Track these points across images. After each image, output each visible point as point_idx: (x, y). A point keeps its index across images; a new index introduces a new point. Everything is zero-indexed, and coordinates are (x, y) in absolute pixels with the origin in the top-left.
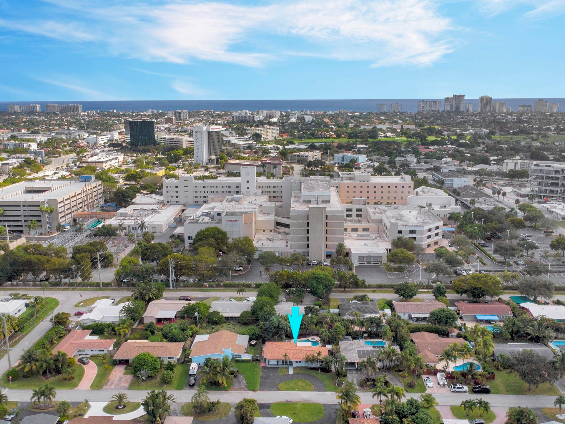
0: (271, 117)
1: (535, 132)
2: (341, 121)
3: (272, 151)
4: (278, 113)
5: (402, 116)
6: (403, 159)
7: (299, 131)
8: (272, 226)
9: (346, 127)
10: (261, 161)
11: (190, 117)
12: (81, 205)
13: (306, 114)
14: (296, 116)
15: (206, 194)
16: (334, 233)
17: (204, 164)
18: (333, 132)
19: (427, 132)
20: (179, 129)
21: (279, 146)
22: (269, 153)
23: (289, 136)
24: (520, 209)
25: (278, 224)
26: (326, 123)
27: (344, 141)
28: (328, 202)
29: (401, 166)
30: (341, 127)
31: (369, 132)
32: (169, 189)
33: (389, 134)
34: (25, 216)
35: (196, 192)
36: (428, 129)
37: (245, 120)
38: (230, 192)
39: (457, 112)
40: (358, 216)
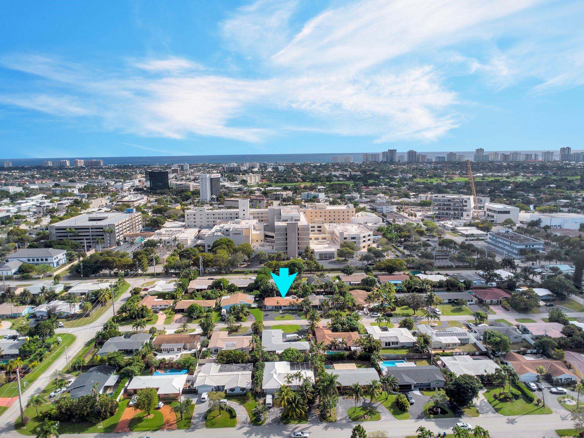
0: (253, 168)
1: (444, 176)
2: (306, 169)
3: (256, 192)
4: (258, 165)
5: (351, 166)
6: (350, 195)
7: (275, 177)
8: (263, 238)
9: (309, 174)
10: (250, 198)
11: (190, 168)
13: (279, 165)
14: (272, 166)
15: (215, 220)
16: (303, 239)
17: (208, 202)
18: (300, 178)
19: (369, 177)
20: (184, 177)
21: (261, 188)
22: (255, 193)
23: (268, 181)
24: (424, 224)
25: (266, 236)
26: (294, 171)
27: (308, 184)
28: (299, 220)
29: (348, 200)
30: (306, 174)
31: (327, 177)
32: (189, 216)
33: (341, 179)
35: (208, 218)
36: (369, 174)
37: (233, 170)
38: (231, 218)
39: (392, 162)
40: (318, 231)
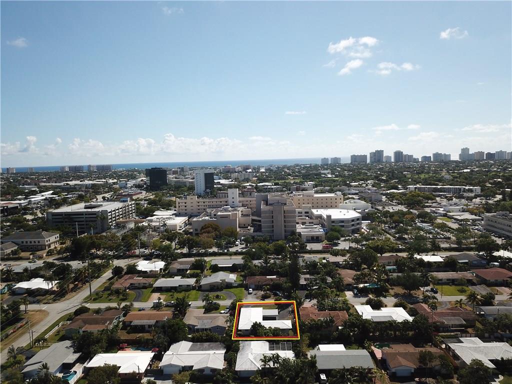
5: (340, 166)
8: (250, 222)
9: (299, 173)
11: (190, 170)
12: (121, 216)
14: (265, 168)
16: (290, 222)
17: (202, 195)
26: (285, 171)
27: (298, 181)
28: (285, 204)
32: (181, 204)
33: (330, 176)
34: (86, 221)
35: (199, 206)
37: (229, 171)
38: (221, 205)
39: (379, 162)
40: (306, 216)
